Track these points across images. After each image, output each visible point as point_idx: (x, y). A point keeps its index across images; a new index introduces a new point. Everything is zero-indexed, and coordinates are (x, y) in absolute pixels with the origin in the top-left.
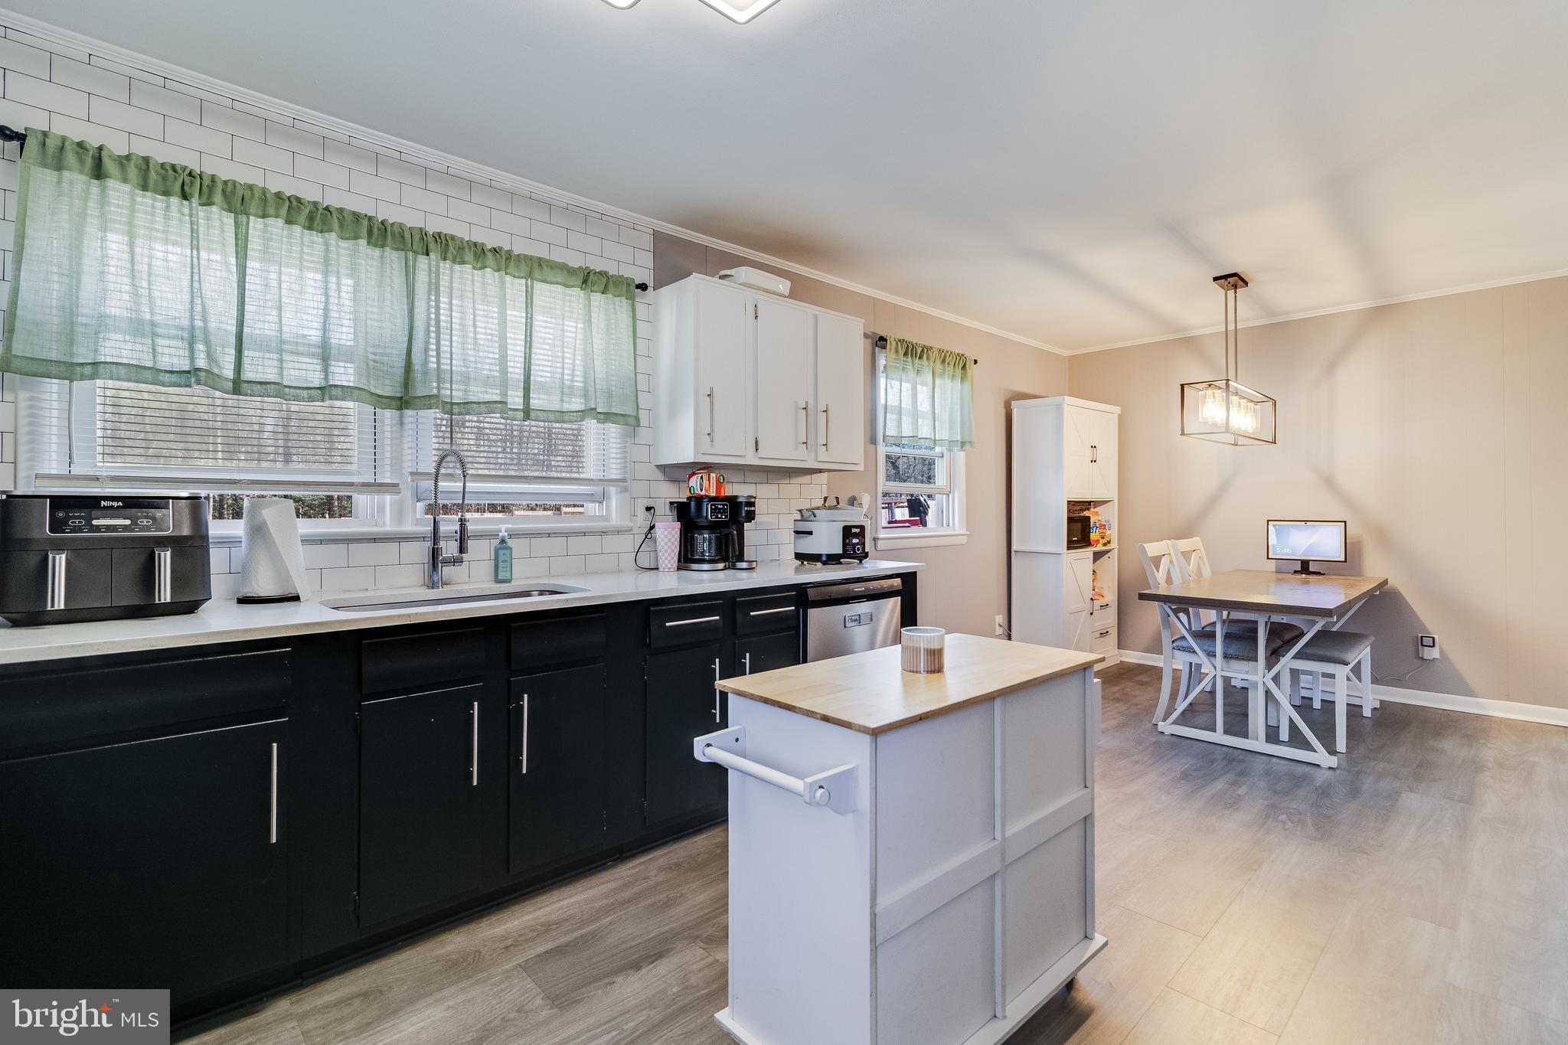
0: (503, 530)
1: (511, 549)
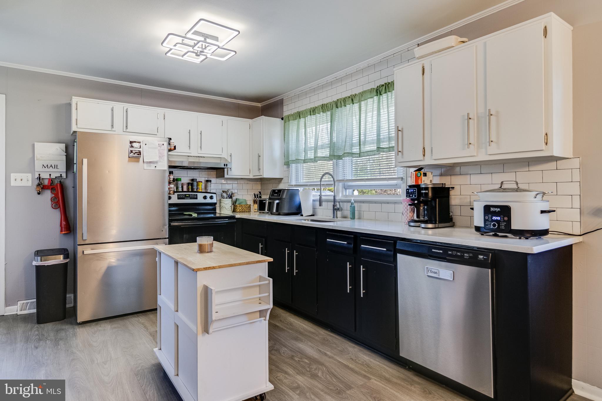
0: (352, 200)
1: (354, 207)
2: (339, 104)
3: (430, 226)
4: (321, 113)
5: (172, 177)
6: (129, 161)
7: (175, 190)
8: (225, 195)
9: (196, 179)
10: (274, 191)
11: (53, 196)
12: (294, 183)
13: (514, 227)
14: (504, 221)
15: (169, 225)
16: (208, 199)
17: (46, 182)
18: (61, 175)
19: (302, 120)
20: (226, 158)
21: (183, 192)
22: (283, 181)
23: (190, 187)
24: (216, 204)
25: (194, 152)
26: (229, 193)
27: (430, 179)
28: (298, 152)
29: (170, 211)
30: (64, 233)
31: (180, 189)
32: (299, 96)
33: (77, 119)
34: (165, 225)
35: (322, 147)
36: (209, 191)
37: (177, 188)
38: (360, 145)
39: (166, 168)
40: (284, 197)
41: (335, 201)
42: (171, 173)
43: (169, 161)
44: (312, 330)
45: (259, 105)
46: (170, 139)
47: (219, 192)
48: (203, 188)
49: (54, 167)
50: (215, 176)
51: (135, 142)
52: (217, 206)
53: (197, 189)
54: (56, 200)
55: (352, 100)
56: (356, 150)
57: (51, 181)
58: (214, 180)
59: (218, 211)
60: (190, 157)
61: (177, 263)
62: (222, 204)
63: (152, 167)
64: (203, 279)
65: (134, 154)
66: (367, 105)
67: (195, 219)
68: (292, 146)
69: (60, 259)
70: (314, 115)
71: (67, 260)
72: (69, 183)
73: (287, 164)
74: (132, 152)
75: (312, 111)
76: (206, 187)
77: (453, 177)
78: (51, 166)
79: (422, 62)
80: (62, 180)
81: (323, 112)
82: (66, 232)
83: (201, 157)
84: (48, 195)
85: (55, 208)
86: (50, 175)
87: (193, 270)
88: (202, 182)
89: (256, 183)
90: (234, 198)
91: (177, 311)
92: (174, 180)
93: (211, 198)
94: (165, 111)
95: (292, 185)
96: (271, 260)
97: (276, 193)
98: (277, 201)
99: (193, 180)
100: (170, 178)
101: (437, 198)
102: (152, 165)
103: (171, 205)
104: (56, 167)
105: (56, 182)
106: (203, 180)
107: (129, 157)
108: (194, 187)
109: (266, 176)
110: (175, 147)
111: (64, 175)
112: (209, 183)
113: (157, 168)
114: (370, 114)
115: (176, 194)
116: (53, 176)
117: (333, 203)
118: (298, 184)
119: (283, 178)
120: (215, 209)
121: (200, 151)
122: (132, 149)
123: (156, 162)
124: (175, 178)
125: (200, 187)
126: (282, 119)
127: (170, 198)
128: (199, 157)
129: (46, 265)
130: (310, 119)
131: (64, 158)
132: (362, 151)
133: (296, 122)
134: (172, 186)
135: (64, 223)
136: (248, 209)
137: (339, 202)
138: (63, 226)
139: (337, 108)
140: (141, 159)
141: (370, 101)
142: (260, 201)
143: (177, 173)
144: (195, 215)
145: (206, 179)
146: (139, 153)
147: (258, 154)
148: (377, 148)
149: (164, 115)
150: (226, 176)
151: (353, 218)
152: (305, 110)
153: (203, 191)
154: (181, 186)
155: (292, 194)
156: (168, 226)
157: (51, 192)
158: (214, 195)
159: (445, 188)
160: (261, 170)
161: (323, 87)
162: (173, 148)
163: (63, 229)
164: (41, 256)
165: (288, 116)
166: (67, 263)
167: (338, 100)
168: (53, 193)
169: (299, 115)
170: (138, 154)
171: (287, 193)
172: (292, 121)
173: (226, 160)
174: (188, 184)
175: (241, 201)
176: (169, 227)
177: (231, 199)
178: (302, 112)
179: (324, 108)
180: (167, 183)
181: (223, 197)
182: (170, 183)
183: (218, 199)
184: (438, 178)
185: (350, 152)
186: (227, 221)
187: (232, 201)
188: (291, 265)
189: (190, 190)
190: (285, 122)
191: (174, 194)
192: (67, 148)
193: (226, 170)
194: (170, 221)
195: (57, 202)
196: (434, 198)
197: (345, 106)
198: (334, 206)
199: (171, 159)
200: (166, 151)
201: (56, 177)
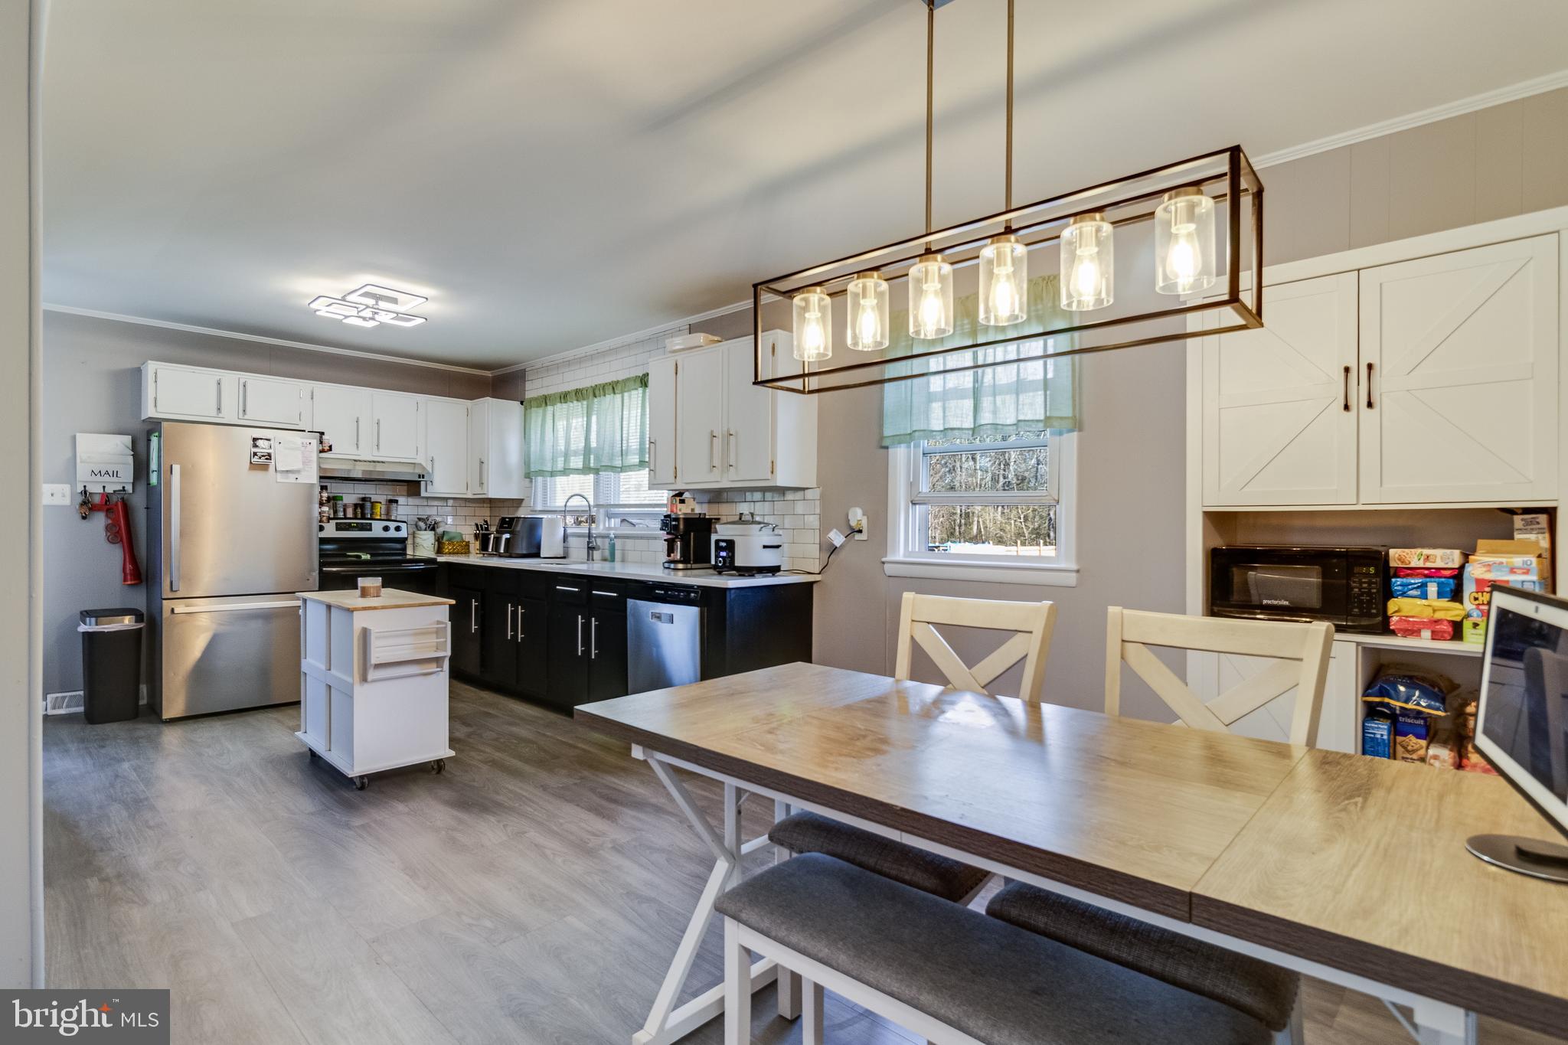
0: (613, 534)
1: (614, 544)
2: (598, 391)
3: (680, 566)
4: (575, 402)
5: (325, 495)
6: (250, 469)
7: (332, 516)
8: (422, 524)
9: (370, 498)
10: (503, 519)
11: (110, 521)
12: (539, 507)
13: (738, 563)
14: (729, 557)
15: (321, 571)
16: (392, 530)
17: (97, 500)
18: (124, 487)
19: (550, 408)
20: (424, 464)
21: (345, 518)
22: (524, 504)
23: (359, 510)
24: (406, 539)
25: (366, 453)
26: (431, 521)
27: (691, 507)
28: (542, 459)
29: (321, 550)
30: (129, 583)
31: (341, 515)
32: (548, 369)
33: (156, 399)
34: (311, 570)
35: (576, 453)
36: (393, 518)
37: (335, 512)
38: (622, 455)
39: (314, 479)
40: (518, 528)
41: (590, 535)
42: (323, 488)
43: (320, 469)
44: (539, 715)
45: (488, 374)
46: (322, 434)
47: (412, 519)
48: (383, 513)
49: (111, 475)
50: (405, 493)
51: (261, 439)
52: (409, 542)
53: (371, 515)
54: (114, 529)
55: (613, 388)
56: (618, 463)
57: (106, 497)
58: (402, 500)
59: (409, 551)
60: (358, 463)
61: (329, 607)
62: (418, 540)
63: (291, 479)
64: (360, 621)
65: (260, 458)
66: (630, 397)
67: (366, 562)
68: (534, 447)
69: (127, 622)
70: (566, 402)
71: (141, 625)
72: (139, 502)
73: (528, 476)
74: (255, 454)
75: (562, 397)
76: (388, 512)
77: (720, 505)
78: (107, 473)
79: (676, 358)
80: (125, 497)
81: (577, 400)
82: (133, 582)
83: (378, 462)
84: (100, 520)
85: (111, 541)
86: (104, 487)
87: (348, 610)
88: (380, 503)
89: (482, 505)
90: (440, 530)
91: (330, 670)
92: (329, 499)
93: (398, 529)
94: (314, 385)
95: (536, 511)
96: (453, 602)
97: (506, 523)
98: (507, 536)
99: (364, 499)
100: (321, 497)
101: (693, 531)
102: (290, 475)
103: (323, 541)
104: (116, 474)
105: (114, 499)
106: (382, 499)
107: (251, 463)
108: (366, 512)
109: (492, 495)
110: (330, 447)
111: (129, 488)
112: (394, 505)
113: (298, 481)
114: (633, 413)
115: (333, 523)
116: (110, 490)
117: (587, 539)
118: (546, 509)
119: (523, 499)
120: (405, 549)
121: (375, 453)
122: (256, 450)
123: (298, 471)
124: (331, 495)
125: (378, 510)
126: (522, 403)
127: (321, 528)
128: (374, 462)
129: (106, 631)
130: (561, 408)
131: (130, 460)
132: (624, 465)
133: (540, 410)
134: (325, 509)
135: (129, 567)
136: (466, 549)
137: (595, 537)
138: (128, 572)
139: (596, 397)
140: (272, 468)
141: (634, 392)
142: (483, 534)
143: (335, 488)
144: (366, 557)
145: (390, 497)
146: (269, 456)
147: (480, 459)
148: (640, 461)
149: (312, 393)
150: (423, 494)
151: (613, 560)
152: (554, 394)
153: (383, 517)
154: (342, 509)
155: (533, 525)
156: (317, 572)
157: (107, 516)
158: (403, 526)
159: (704, 519)
160: (485, 485)
161: (591, 357)
162: (327, 448)
163: (129, 577)
164: (96, 617)
165: (531, 400)
166: (141, 629)
167: (596, 386)
168: (110, 518)
169: (545, 400)
170: (267, 459)
171: (523, 523)
172: (536, 409)
173: (424, 468)
174: (356, 506)
175: (451, 535)
176: (319, 573)
177: (433, 532)
178: (550, 396)
179: (579, 394)
180: (317, 506)
181: (418, 528)
182: (321, 504)
183: (411, 531)
184: (705, 506)
185: (609, 464)
186: (422, 566)
187: (435, 535)
188: (514, 628)
189: (359, 516)
190: (526, 409)
191: (329, 522)
192: (134, 442)
193: (423, 484)
194: (322, 565)
195: (118, 532)
196: (687, 532)
197: (605, 395)
198: (589, 543)
199: (323, 466)
200: (314, 455)
201: (114, 491)
